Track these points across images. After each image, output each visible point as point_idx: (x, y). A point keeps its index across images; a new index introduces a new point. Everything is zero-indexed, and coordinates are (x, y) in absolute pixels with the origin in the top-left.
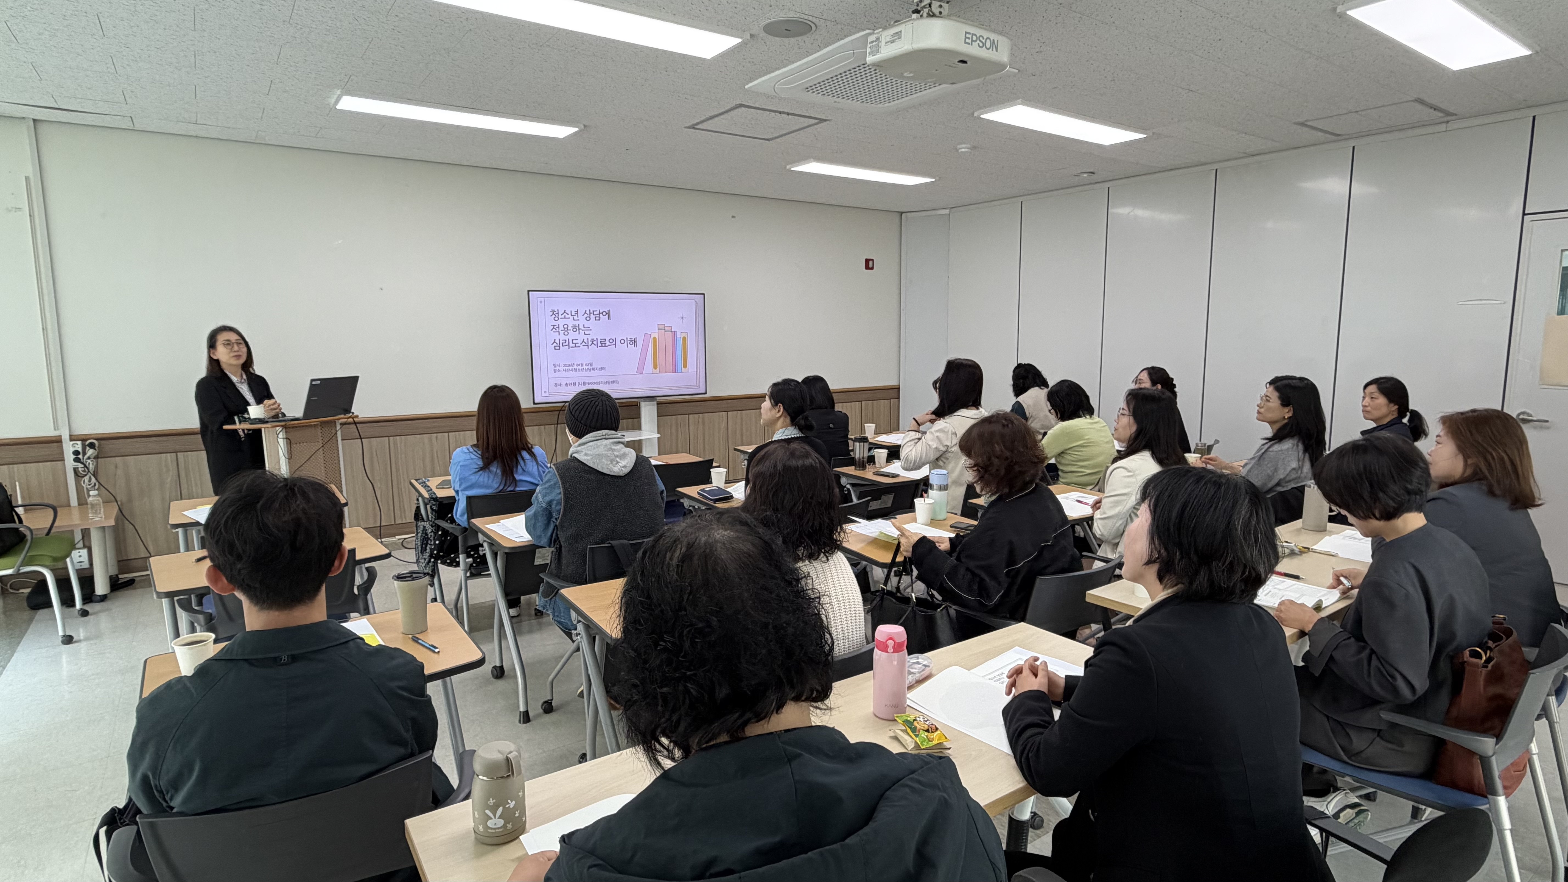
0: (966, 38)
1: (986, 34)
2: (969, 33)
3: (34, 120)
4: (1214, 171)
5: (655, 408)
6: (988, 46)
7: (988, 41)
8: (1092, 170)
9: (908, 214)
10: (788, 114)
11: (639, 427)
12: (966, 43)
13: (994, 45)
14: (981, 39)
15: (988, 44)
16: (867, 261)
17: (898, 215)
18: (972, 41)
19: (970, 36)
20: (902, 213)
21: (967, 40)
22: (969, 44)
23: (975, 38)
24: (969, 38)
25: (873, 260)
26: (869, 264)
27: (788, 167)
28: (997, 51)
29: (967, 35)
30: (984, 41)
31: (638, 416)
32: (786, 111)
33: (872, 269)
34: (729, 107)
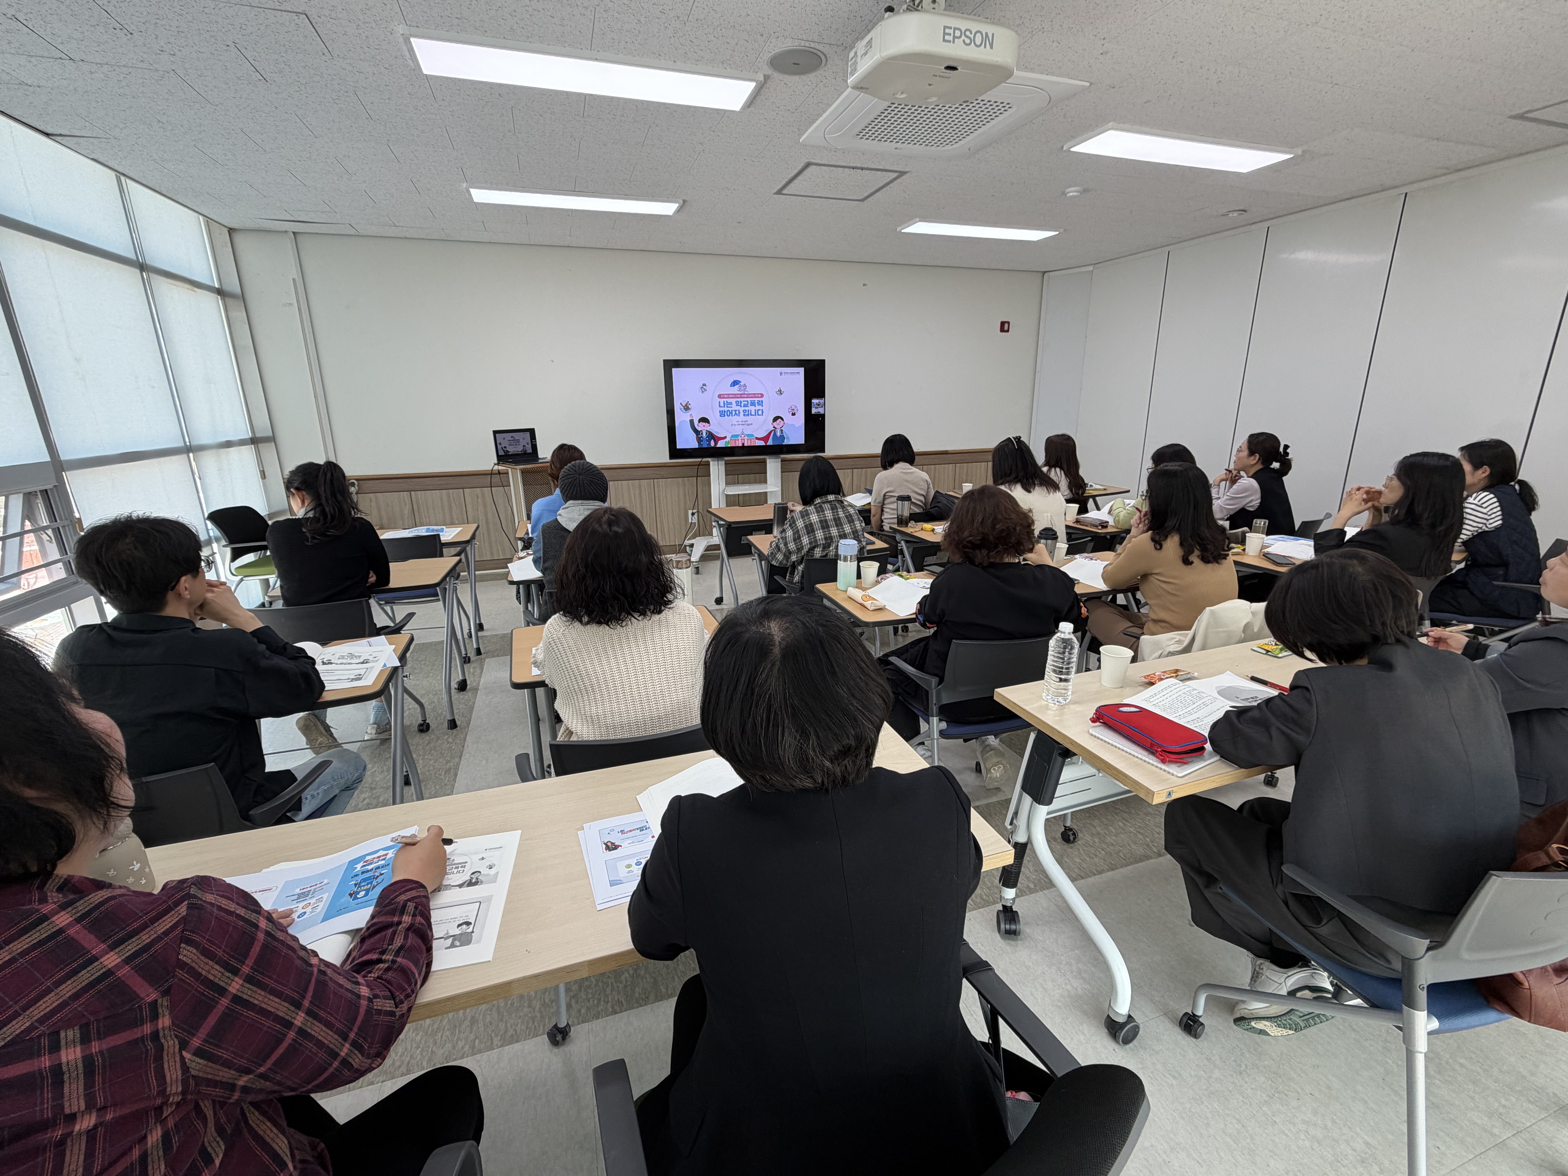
0: (945, 34)
1: (974, 26)
2: (950, 28)
3: (294, 233)
4: (1404, 195)
5: (779, 465)
6: (978, 42)
7: (979, 35)
8: (1242, 208)
9: (1051, 273)
10: (862, 169)
11: (765, 482)
12: (944, 40)
13: (988, 41)
14: (968, 33)
15: (978, 40)
16: (1003, 324)
17: (1040, 275)
18: (954, 37)
19: (951, 31)
20: (1045, 272)
21: (947, 37)
22: (950, 41)
23: (958, 33)
24: (950, 34)
25: (1009, 323)
26: (1004, 327)
27: (898, 229)
28: (991, 47)
29: (947, 31)
30: (972, 36)
31: (765, 472)
32: (859, 165)
33: (1008, 331)
34: (799, 168)
